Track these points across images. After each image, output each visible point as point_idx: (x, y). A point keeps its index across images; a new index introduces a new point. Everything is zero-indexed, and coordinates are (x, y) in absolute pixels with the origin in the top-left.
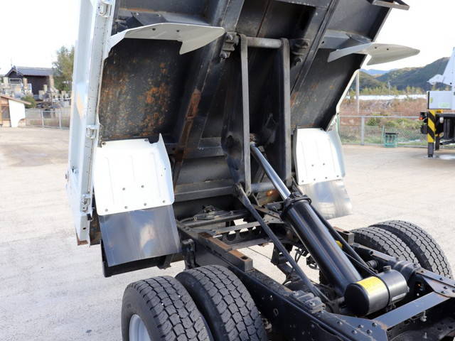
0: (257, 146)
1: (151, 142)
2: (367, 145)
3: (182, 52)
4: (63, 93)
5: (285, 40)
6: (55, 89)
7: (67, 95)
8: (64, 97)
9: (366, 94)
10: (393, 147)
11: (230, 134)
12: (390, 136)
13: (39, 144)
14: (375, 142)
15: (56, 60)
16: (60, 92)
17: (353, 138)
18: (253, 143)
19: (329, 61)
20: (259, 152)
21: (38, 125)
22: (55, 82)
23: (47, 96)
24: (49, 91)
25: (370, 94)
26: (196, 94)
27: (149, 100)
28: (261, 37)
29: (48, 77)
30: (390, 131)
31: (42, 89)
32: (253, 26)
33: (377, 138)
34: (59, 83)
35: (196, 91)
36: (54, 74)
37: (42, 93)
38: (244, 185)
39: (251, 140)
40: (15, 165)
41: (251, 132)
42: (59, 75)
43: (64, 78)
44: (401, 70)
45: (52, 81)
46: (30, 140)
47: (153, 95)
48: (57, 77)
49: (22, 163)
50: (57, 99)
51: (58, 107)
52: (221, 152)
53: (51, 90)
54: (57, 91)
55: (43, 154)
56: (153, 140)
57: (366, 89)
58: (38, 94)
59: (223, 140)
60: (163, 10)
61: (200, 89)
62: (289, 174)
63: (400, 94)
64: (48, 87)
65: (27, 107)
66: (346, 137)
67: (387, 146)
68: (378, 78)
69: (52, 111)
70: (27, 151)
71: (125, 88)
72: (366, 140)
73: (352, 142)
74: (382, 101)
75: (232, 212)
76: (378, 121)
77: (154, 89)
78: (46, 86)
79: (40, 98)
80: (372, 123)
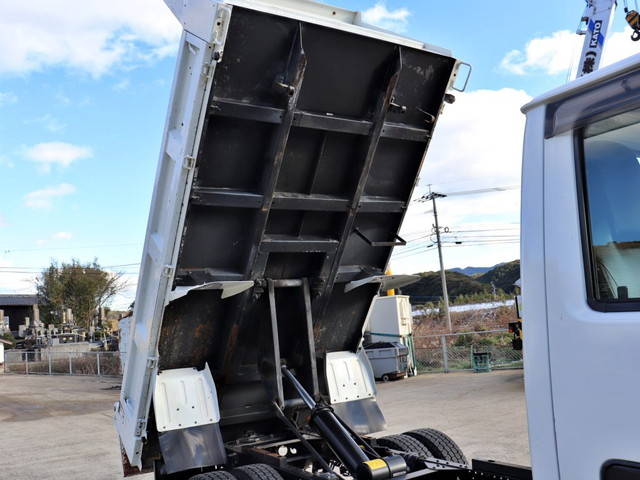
0: (288, 368)
1: (199, 370)
2: (453, 372)
3: (223, 297)
4: (51, 327)
5: (305, 279)
6: (40, 322)
7: (56, 330)
8: (52, 333)
9: (460, 304)
10: (485, 371)
11: (265, 359)
12: (480, 357)
13: (29, 394)
14: (465, 367)
15: (41, 283)
16: (46, 327)
17: (436, 365)
18: (285, 366)
19: (346, 291)
20: (290, 374)
21: (19, 371)
22: (40, 314)
23: (29, 332)
24: (32, 326)
25: (467, 302)
26: (235, 328)
27: (197, 334)
28: (284, 279)
29: (32, 307)
30: (481, 351)
31: (24, 324)
32: (277, 270)
33: (466, 362)
34: (45, 315)
35: (235, 326)
36: (40, 302)
37: (23, 328)
38: (278, 401)
39: (282, 364)
40: (7, 420)
41: (281, 357)
42: (45, 304)
43: (51, 307)
44: (509, 264)
45: (37, 312)
46: (17, 390)
47: (200, 331)
48: (43, 306)
49: (14, 418)
50: (43, 335)
51: (45, 347)
52: (258, 377)
53: (36, 324)
54: (43, 325)
55: (38, 407)
56: (200, 368)
57: (461, 297)
58: (18, 330)
59: (259, 365)
60: (208, 267)
61: (238, 323)
62: (316, 391)
63: (507, 299)
64: (32, 320)
65: (7, 347)
66: (428, 364)
67: (478, 371)
68: (479, 279)
69: (36, 352)
70: (16, 403)
71: (179, 327)
72: (453, 367)
73: (434, 370)
74: (485, 310)
75: (272, 436)
76: (469, 339)
77: (201, 326)
78: (27, 320)
79: (20, 335)
80: (461, 342)
